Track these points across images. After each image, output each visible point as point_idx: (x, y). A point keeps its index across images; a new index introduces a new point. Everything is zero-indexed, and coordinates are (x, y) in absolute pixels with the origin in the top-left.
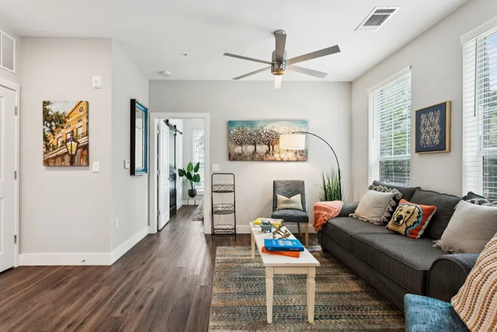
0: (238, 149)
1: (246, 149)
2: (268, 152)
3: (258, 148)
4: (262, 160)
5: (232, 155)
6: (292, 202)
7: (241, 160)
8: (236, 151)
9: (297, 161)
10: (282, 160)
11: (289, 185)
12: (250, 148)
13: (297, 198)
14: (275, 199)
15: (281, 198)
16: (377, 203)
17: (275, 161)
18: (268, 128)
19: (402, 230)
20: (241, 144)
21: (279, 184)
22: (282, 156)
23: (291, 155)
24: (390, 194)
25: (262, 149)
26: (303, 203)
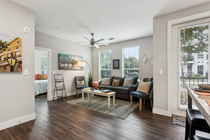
0: (63, 65)
1: (65, 65)
2: (72, 67)
3: (69, 65)
4: (71, 70)
5: (61, 68)
6: (82, 83)
7: (64, 69)
8: (62, 66)
9: (80, 70)
10: (76, 70)
11: (80, 78)
12: (67, 65)
13: (83, 82)
14: (76, 83)
15: (78, 82)
16: (107, 80)
17: (74, 70)
18: (72, 58)
19: (116, 85)
20: (64, 63)
21: (76, 78)
22: (77, 68)
23: (79, 68)
24: (109, 78)
25: (70, 65)
26: (85, 83)
